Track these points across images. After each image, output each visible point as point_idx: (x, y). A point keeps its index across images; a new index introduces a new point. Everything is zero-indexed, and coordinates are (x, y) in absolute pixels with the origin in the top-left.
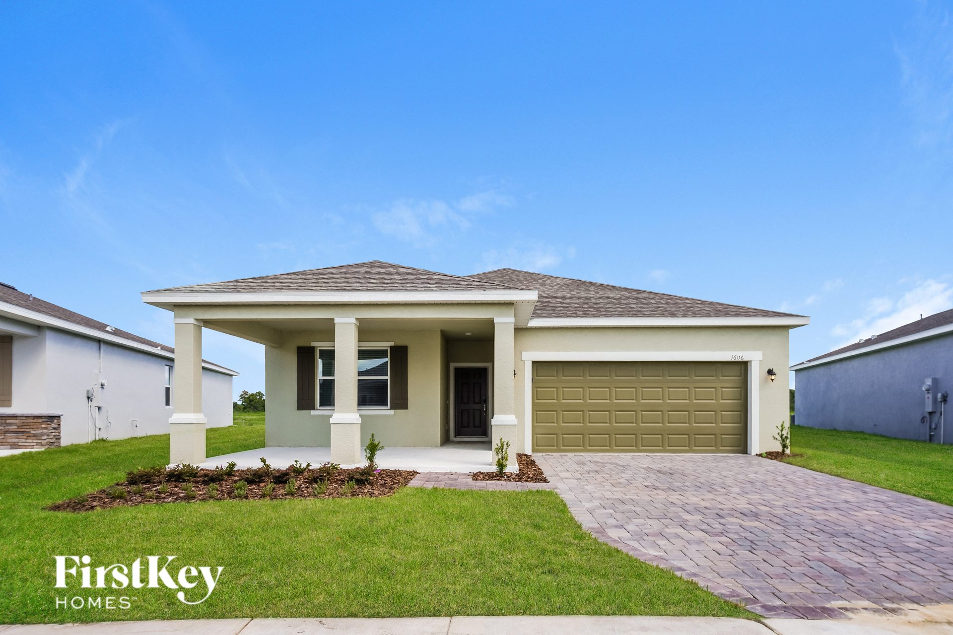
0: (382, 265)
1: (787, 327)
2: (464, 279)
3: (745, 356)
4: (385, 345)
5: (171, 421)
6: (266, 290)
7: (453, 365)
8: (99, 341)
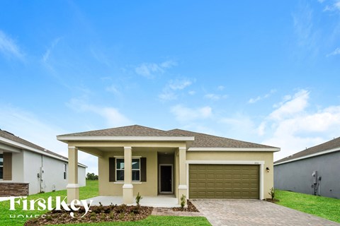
0: (139, 126)
1: (272, 152)
2: (168, 132)
3: (259, 162)
4: (139, 157)
5: (67, 186)
6: (100, 135)
7: (160, 165)
8: (42, 155)
